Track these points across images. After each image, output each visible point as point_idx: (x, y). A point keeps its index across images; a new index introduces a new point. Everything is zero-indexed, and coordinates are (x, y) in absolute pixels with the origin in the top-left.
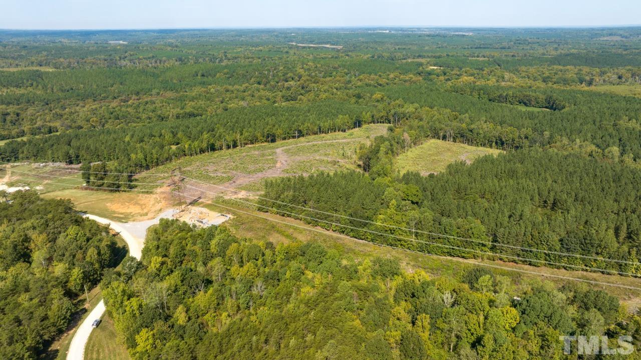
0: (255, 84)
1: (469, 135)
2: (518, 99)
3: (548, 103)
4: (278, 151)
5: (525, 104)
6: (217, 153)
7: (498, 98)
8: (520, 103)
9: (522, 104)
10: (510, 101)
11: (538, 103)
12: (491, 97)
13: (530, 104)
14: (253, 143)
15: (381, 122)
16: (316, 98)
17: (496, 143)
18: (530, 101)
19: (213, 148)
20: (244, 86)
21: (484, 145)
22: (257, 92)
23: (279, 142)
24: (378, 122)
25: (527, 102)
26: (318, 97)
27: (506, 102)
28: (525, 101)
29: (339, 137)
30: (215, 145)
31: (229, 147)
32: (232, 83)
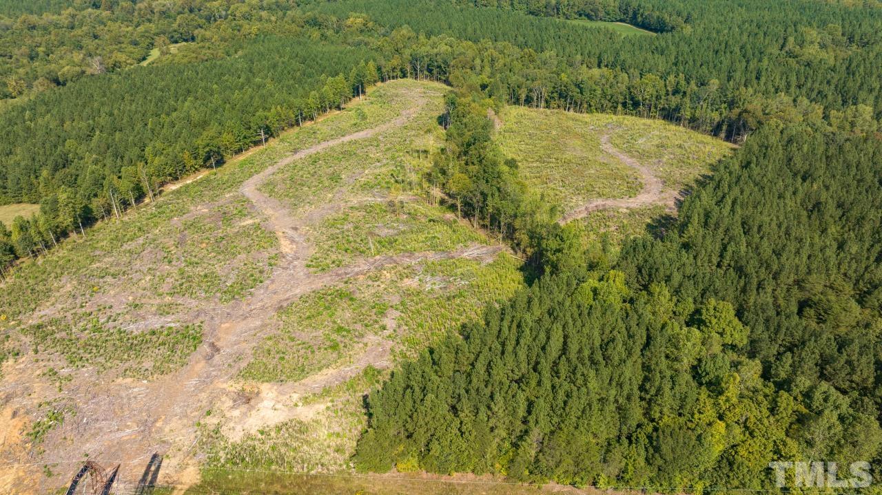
0: (88, 7)
1: (575, 92)
2: (576, 9)
3: (624, 14)
4: (249, 189)
5: (589, 17)
6: (103, 230)
7: (544, 10)
8: (580, 15)
9: (583, 17)
10: (564, 14)
11: (608, 14)
12: (533, 8)
13: (596, 17)
14: (177, 179)
15: (393, 78)
16: (236, 32)
17: (624, 105)
18: (596, 11)
19: (87, 219)
20: (65, 13)
21: (602, 109)
22: (102, 27)
23: (234, 162)
24: (389, 78)
25: (593, 14)
26: (239, 30)
27: (558, 14)
28: (588, 11)
29: (345, 125)
30: (91, 211)
31: (125, 204)
32: (35, 8)
